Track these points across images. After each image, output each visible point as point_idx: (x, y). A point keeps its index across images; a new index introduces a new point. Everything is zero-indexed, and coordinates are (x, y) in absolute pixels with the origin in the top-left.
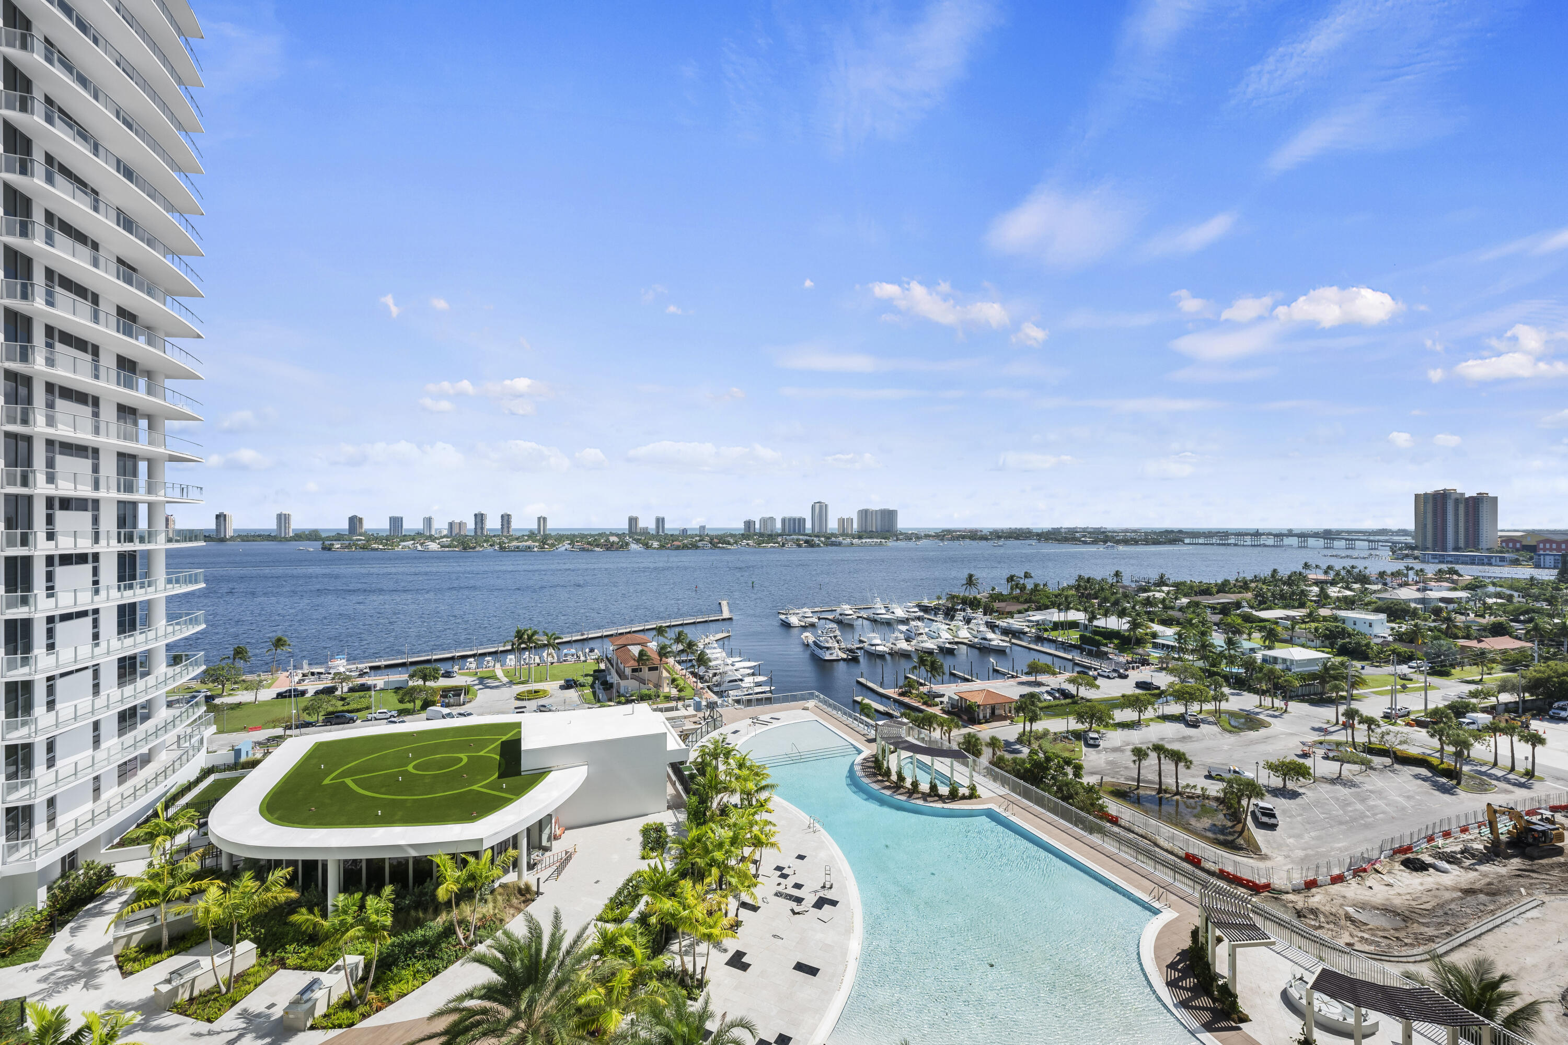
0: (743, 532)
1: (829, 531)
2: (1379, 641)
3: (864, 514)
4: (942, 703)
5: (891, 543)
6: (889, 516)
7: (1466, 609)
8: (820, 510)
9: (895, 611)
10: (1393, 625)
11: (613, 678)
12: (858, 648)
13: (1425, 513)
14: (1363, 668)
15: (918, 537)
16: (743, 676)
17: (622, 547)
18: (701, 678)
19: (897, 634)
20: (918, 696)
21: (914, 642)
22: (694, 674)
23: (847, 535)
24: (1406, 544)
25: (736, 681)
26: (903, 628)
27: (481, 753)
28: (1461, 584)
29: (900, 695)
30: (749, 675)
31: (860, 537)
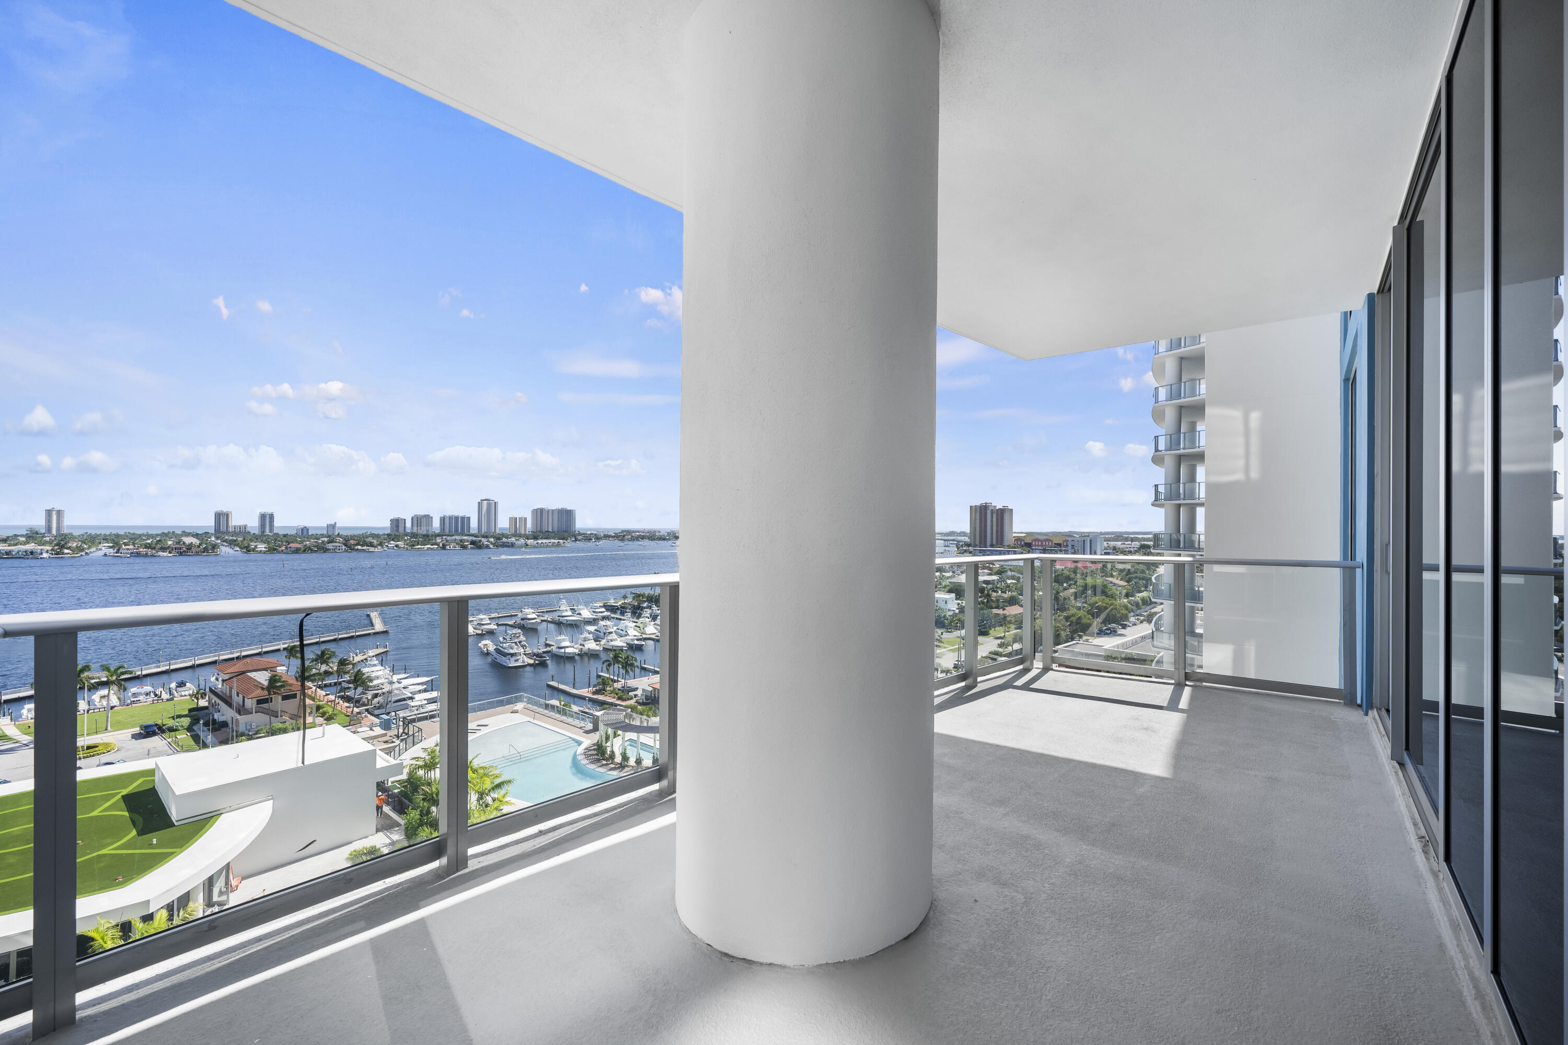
0: (388, 532)
1: (498, 531)
2: (951, 613)
3: (539, 514)
4: (636, 696)
5: (569, 544)
6: (567, 515)
7: (997, 588)
8: (489, 509)
9: (582, 612)
10: (959, 602)
11: (226, 714)
12: (544, 652)
13: (975, 520)
14: (942, 633)
15: (598, 538)
16: (414, 693)
17: (206, 550)
18: (358, 703)
19: (586, 635)
20: (612, 692)
21: (603, 642)
22: (348, 699)
23: (520, 536)
24: (965, 542)
25: (404, 699)
26: (592, 628)
27: (95, 813)
28: (995, 571)
29: (594, 693)
30: (420, 692)
31: (535, 538)
